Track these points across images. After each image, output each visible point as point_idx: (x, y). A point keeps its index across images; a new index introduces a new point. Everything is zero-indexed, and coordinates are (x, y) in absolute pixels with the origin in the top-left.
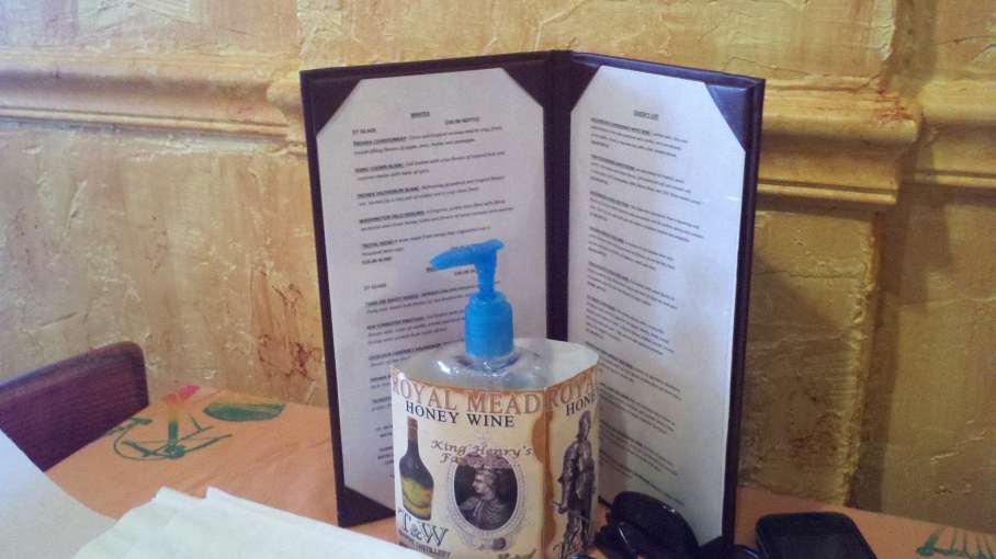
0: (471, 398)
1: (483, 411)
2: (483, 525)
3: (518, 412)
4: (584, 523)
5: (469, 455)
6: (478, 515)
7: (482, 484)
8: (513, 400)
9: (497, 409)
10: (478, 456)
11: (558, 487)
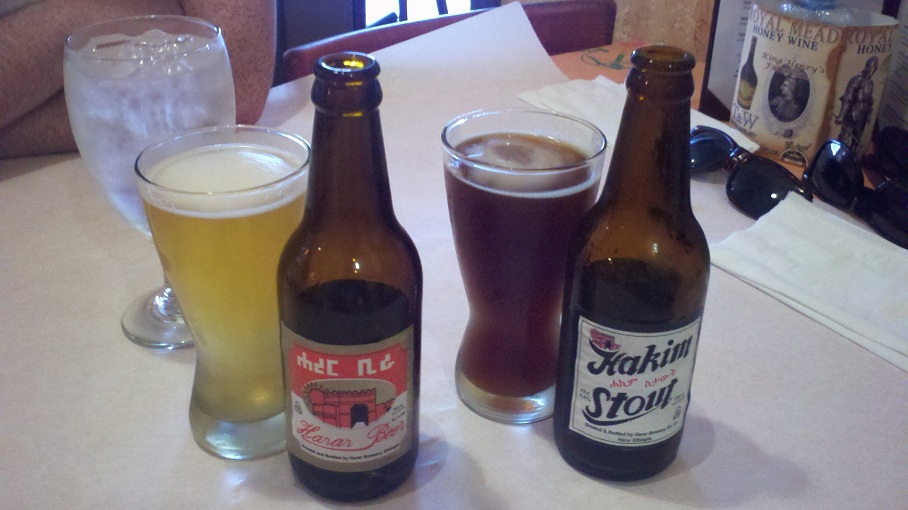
0: (794, 25)
1: (799, 35)
2: (782, 118)
3: (822, 40)
4: (853, 141)
5: (784, 66)
6: (779, 110)
7: (787, 88)
8: (821, 30)
9: (809, 35)
10: (789, 68)
11: (838, 103)
